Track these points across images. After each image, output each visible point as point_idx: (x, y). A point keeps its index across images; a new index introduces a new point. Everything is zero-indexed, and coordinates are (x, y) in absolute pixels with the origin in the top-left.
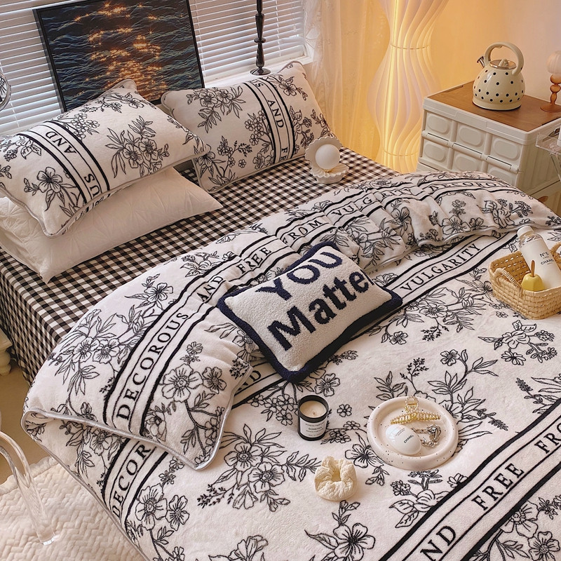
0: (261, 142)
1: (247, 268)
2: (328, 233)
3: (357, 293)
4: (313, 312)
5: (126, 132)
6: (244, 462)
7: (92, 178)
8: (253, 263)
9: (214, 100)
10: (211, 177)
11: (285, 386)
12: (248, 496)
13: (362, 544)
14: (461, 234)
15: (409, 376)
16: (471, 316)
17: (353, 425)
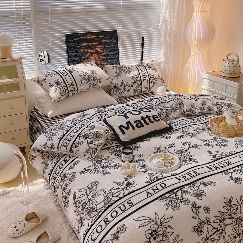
0: (137, 84)
1: (118, 113)
2: (151, 106)
3: (154, 121)
4: (136, 124)
5: (87, 73)
6: (98, 163)
7: (72, 85)
8: (120, 112)
9: (122, 69)
10: (116, 94)
11: (120, 147)
12: (96, 171)
13: (131, 186)
14: (203, 111)
15: (167, 148)
16: (198, 134)
17: (142, 160)
